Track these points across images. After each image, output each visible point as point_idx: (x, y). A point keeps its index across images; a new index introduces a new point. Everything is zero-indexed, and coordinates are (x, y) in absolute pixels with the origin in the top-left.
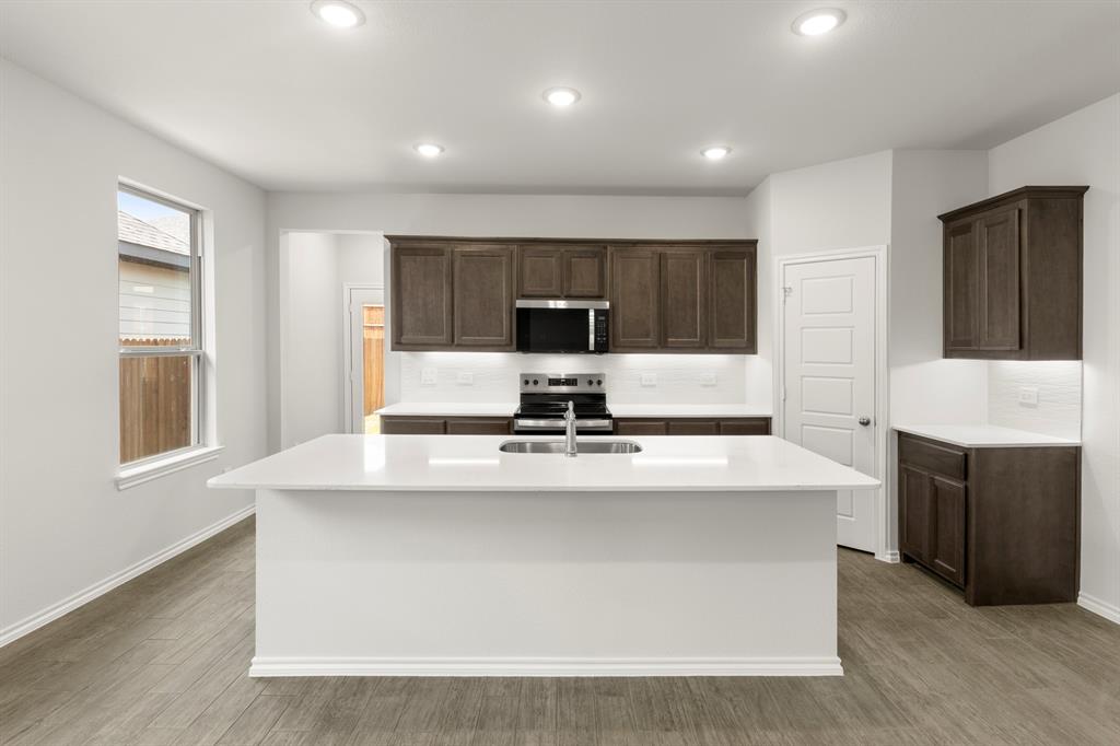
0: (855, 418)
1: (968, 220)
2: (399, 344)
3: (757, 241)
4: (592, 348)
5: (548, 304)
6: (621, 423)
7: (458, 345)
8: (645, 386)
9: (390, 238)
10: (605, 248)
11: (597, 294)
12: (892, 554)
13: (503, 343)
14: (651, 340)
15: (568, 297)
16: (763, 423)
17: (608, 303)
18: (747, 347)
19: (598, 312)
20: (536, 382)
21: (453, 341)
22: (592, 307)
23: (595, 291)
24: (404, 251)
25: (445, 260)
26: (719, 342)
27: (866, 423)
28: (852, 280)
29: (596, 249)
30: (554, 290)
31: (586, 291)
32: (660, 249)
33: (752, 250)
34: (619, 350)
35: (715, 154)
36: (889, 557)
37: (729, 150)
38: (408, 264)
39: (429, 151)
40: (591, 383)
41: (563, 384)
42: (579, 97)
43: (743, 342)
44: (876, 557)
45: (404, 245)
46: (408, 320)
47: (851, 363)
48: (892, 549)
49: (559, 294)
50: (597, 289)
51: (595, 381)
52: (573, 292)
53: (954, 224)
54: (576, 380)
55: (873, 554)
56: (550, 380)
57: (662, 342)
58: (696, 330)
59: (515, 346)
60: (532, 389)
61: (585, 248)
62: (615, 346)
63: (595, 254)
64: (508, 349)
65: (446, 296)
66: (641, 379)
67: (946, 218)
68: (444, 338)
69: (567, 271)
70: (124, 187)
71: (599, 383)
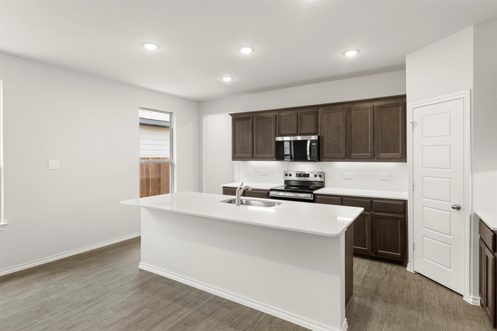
0: (451, 205)
2: (235, 157)
4: (309, 159)
6: (317, 197)
7: (255, 158)
8: (346, 179)
9: (231, 115)
10: (318, 109)
11: (314, 132)
12: (473, 299)
13: (272, 157)
14: (343, 154)
15: (301, 135)
17: (317, 137)
18: (401, 158)
19: (311, 141)
20: (290, 175)
21: (253, 156)
22: (309, 139)
24: (237, 119)
25: (250, 122)
26: (382, 155)
27: (456, 208)
28: (450, 114)
29: (314, 110)
31: (309, 131)
32: (347, 106)
33: (403, 100)
34: (325, 159)
35: (351, 54)
36: (472, 300)
37: (359, 51)
39: (227, 79)
40: (316, 176)
41: (303, 176)
42: (254, 50)
43: (399, 155)
44: (464, 299)
45: (236, 117)
47: (450, 168)
48: (474, 295)
49: (297, 133)
51: (318, 175)
52: (303, 132)
54: (308, 174)
55: (462, 296)
56: (296, 174)
57: (348, 156)
58: (368, 149)
59: (275, 158)
60: (288, 178)
61: (307, 110)
62: (323, 158)
63: (313, 113)
65: (250, 137)
66: (344, 175)
68: (250, 155)
69: (299, 121)
70: (141, 108)
71: (320, 176)
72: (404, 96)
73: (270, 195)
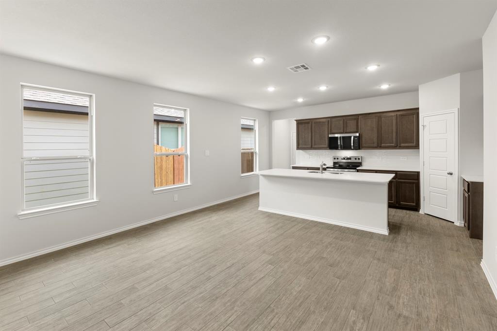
2: (298, 148)
4: (352, 148)
7: (314, 148)
9: (296, 120)
10: (359, 116)
11: (356, 131)
13: (326, 147)
14: (375, 145)
15: (346, 133)
16: (416, 174)
17: (358, 134)
18: (415, 147)
19: (354, 137)
20: (337, 159)
21: (312, 147)
22: (352, 135)
24: (300, 123)
25: (310, 125)
26: (403, 145)
27: (450, 174)
29: (355, 117)
31: (352, 130)
32: (378, 115)
33: (418, 111)
36: (459, 224)
38: (301, 127)
40: (356, 159)
41: (346, 159)
43: (414, 144)
44: (455, 224)
45: (300, 122)
46: (300, 142)
47: (446, 152)
48: (460, 221)
49: (343, 132)
51: (357, 158)
54: (351, 158)
55: (454, 223)
56: (342, 158)
57: (380, 145)
58: (393, 141)
59: (329, 148)
60: (336, 161)
61: (351, 118)
62: (362, 147)
63: (355, 119)
64: (327, 149)
65: (310, 135)
68: (310, 146)
70: (242, 118)
71: (359, 159)
72: (418, 109)
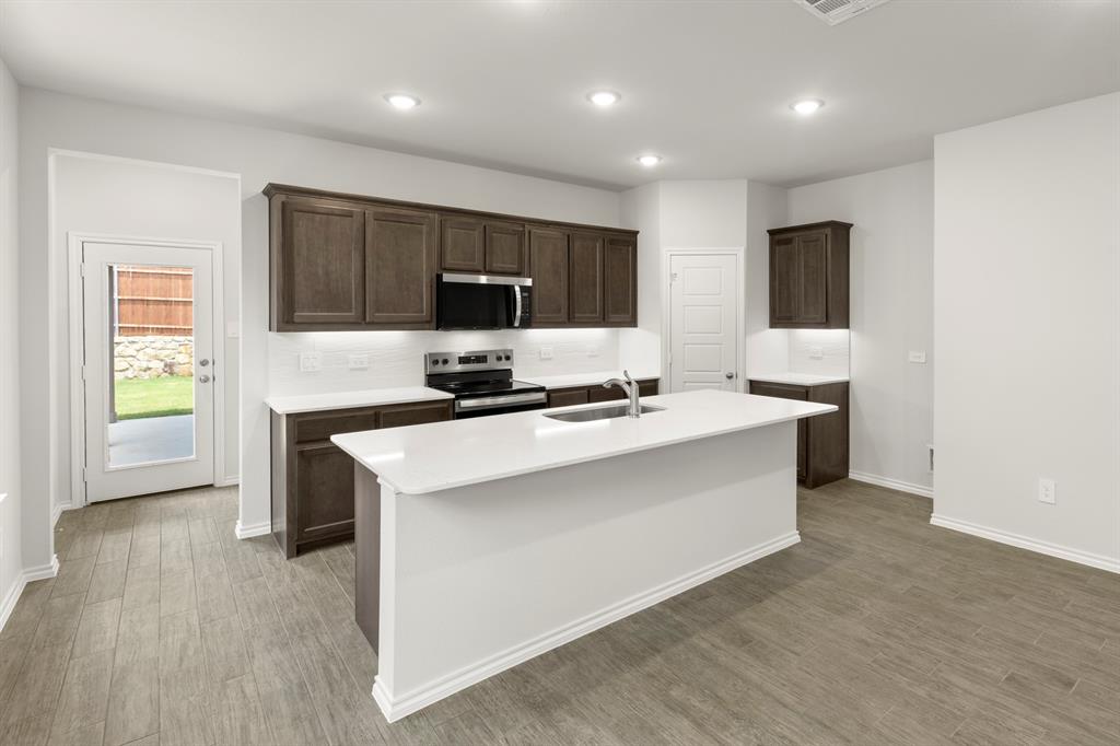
0: (723, 374)
1: (789, 235)
2: (290, 322)
3: (638, 232)
4: (518, 323)
5: (478, 279)
6: (553, 395)
7: (369, 323)
8: (544, 359)
10: (523, 226)
13: (424, 319)
14: (563, 315)
15: (491, 272)
16: (652, 384)
17: (530, 280)
18: (631, 322)
19: (523, 289)
20: (445, 362)
21: (365, 319)
22: (517, 284)
23: (515, 267)
24: (297, 204)
27: (730, 377)
29: (515, 226)
30: (478, 264)
33: (633, 239)
38: (303, 222)
40: (499, 359)
41: (474, 361)
45: (297, 199)
46: (302, 293)
47: (720, 333)
49: (481, 268)
50: (516, 266)
51: (503, 357)
52: (495, 268)
53: (777, 237)
54: (486, 357)
56: (460, 358)
57: (570, 317)
58: (596, 306)
59: (434, 324)
60: (441, 368)
63: (514, 232)
64: (427, 326)
65: (354, 266)
66: (540, 353)
67: (772, 233)
68: (354, 316)
69: (489, 246)
71: (508, 358)
73: (457, 410)
